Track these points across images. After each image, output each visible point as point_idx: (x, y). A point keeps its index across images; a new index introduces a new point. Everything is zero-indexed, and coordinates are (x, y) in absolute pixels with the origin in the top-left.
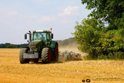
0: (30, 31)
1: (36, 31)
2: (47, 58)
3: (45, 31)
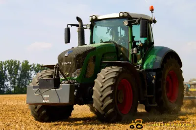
0: (78, 19)
1: (99, 18)
2: (110, 101)
3: (123, 16)
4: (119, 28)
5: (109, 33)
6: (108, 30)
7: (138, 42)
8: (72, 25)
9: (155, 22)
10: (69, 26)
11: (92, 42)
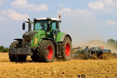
0: (29, 19)
3: (49, 19)
4: (45, 24)
5: (41, 26)
6: (41, 24)
7: (54, 30)
8: (26, 22)
9: (61, 22)
10: (25, 23)
11: (34, 30)
